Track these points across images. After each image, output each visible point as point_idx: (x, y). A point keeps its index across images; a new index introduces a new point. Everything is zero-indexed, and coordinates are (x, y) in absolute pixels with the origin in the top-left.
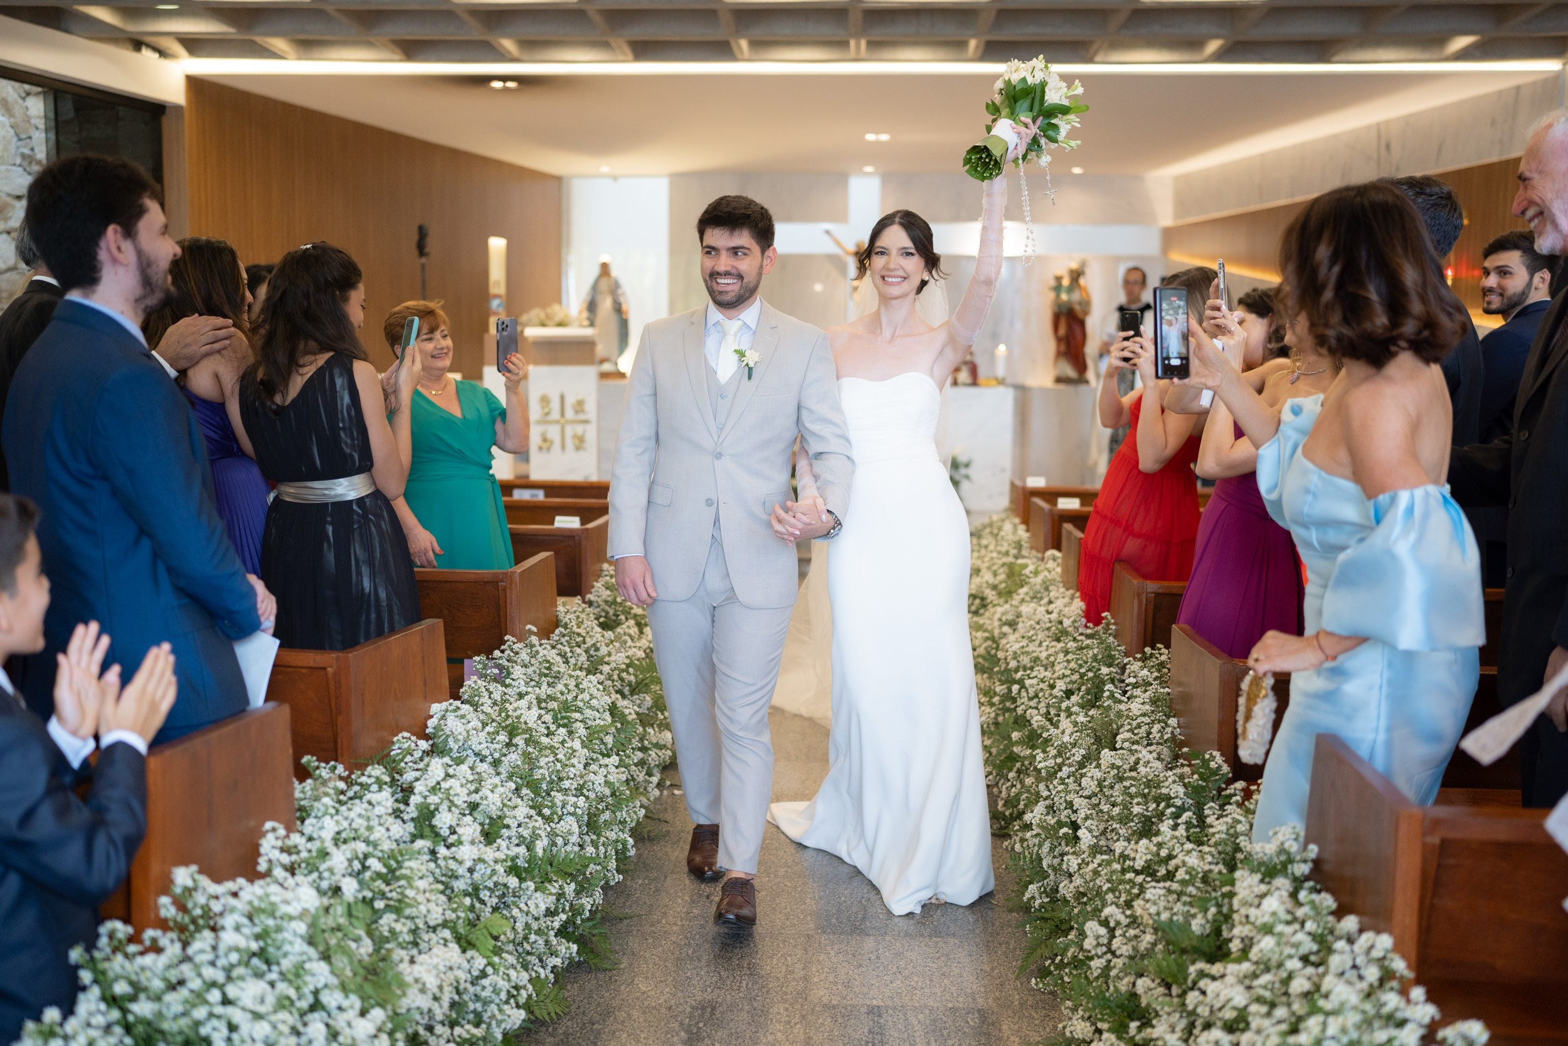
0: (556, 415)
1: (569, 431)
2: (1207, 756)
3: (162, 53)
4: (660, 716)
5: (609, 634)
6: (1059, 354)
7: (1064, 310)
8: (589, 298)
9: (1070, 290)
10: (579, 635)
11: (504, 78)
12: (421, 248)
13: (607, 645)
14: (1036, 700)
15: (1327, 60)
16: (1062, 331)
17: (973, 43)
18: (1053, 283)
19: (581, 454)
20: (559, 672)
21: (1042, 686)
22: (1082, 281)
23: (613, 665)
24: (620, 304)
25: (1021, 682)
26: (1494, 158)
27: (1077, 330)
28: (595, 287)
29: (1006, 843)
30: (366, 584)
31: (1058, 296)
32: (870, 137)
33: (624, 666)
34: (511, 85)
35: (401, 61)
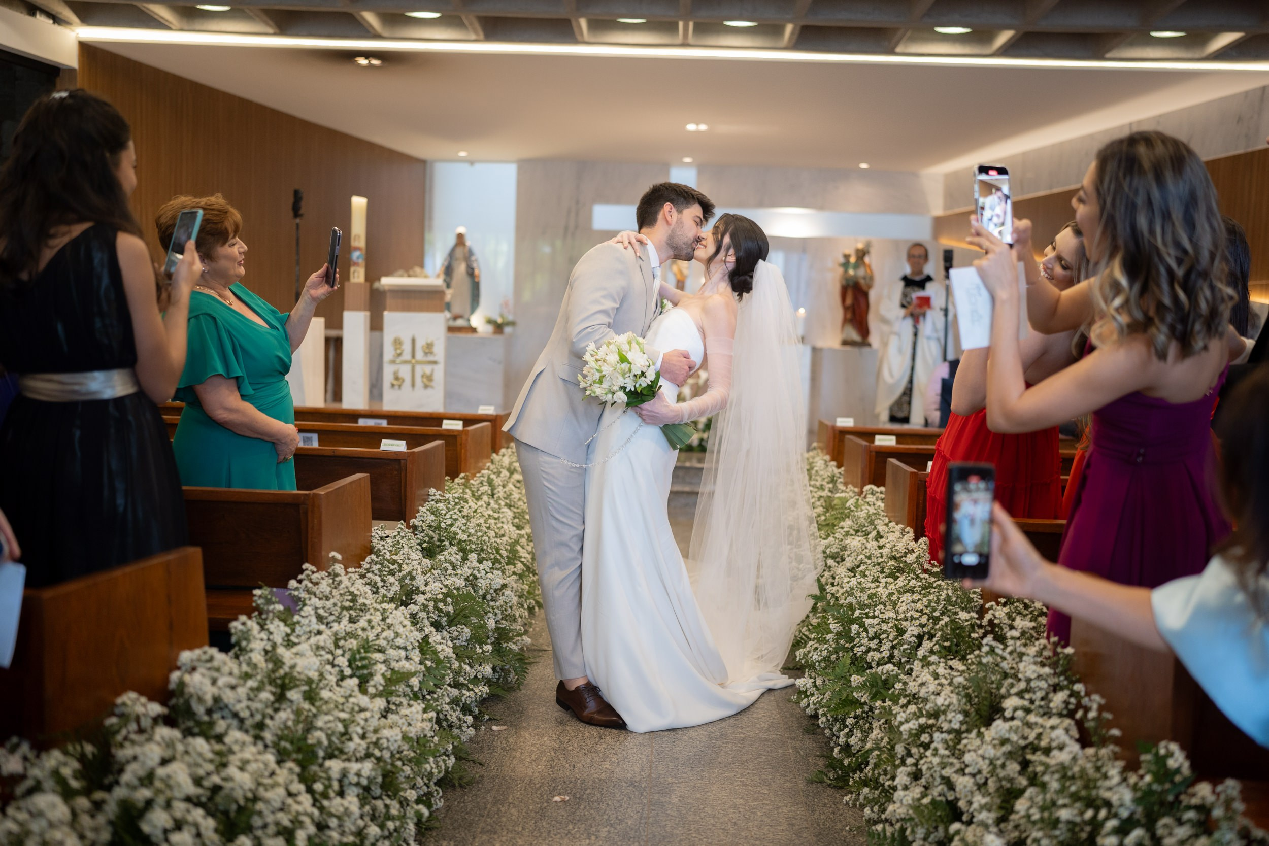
0: (407, 356)
1: (419, 370)
2: (1162, 751)
3: (56, 19)
4: (479, 650)
5: (427, 562)
6: (846, 321)
7: (851, 283)
8: (446, 264)
9: (856, 266)
10: (394, 562)
11: (367, 54)
12: (296, 211)
13: (424, 573)
14: (876, 641)
15: (1101, 58)
16: (849, 301)
17: (789, 28)
18: (842, 260)
19: (429, 391)
20: (365, 605)
21: (884, 627)
22: (867, 260)
23: (428, 596)
24: (473, 269)
25: (859, 621)
26: (1241, 151)
27: (862, 300)
28: (452, 254)
29: (847, 798)
30: (120, 501)
31: (846, 271)
32: (691, 127)
33: (440, 596)
34: (375, 62)
35: (275, 34)
